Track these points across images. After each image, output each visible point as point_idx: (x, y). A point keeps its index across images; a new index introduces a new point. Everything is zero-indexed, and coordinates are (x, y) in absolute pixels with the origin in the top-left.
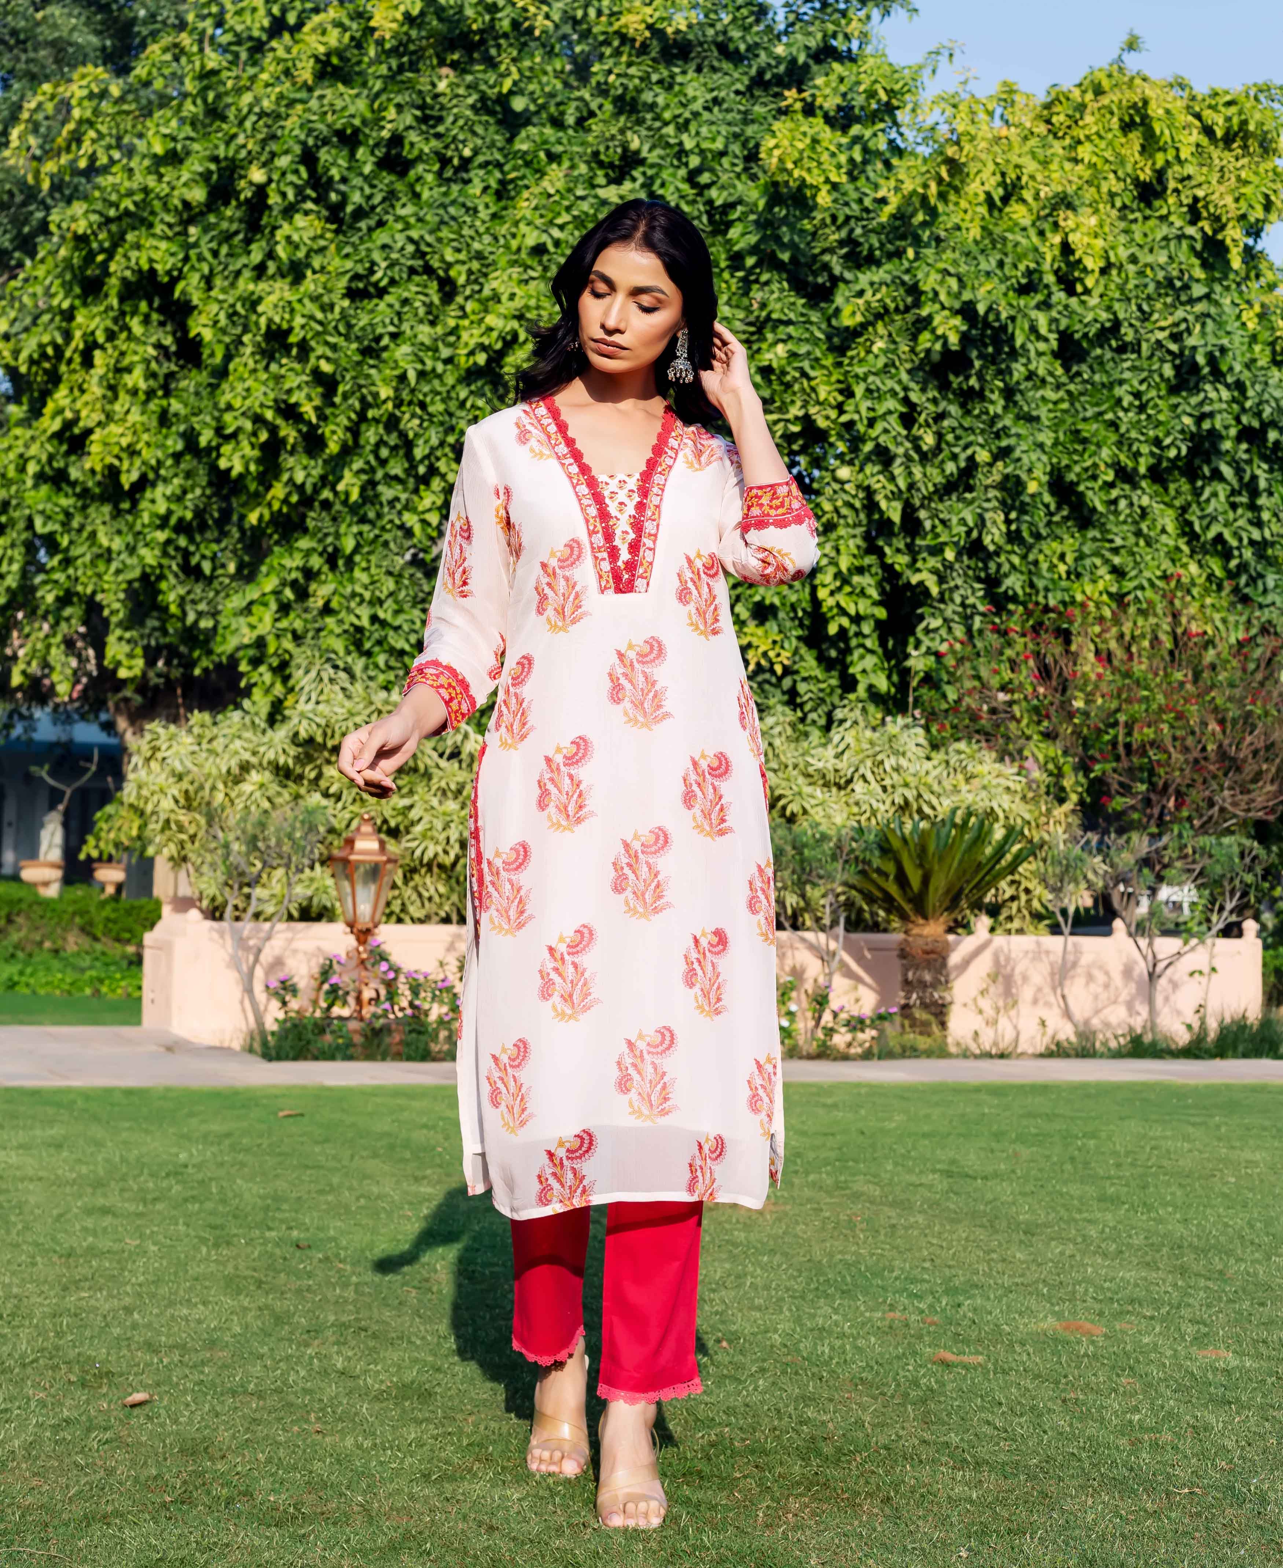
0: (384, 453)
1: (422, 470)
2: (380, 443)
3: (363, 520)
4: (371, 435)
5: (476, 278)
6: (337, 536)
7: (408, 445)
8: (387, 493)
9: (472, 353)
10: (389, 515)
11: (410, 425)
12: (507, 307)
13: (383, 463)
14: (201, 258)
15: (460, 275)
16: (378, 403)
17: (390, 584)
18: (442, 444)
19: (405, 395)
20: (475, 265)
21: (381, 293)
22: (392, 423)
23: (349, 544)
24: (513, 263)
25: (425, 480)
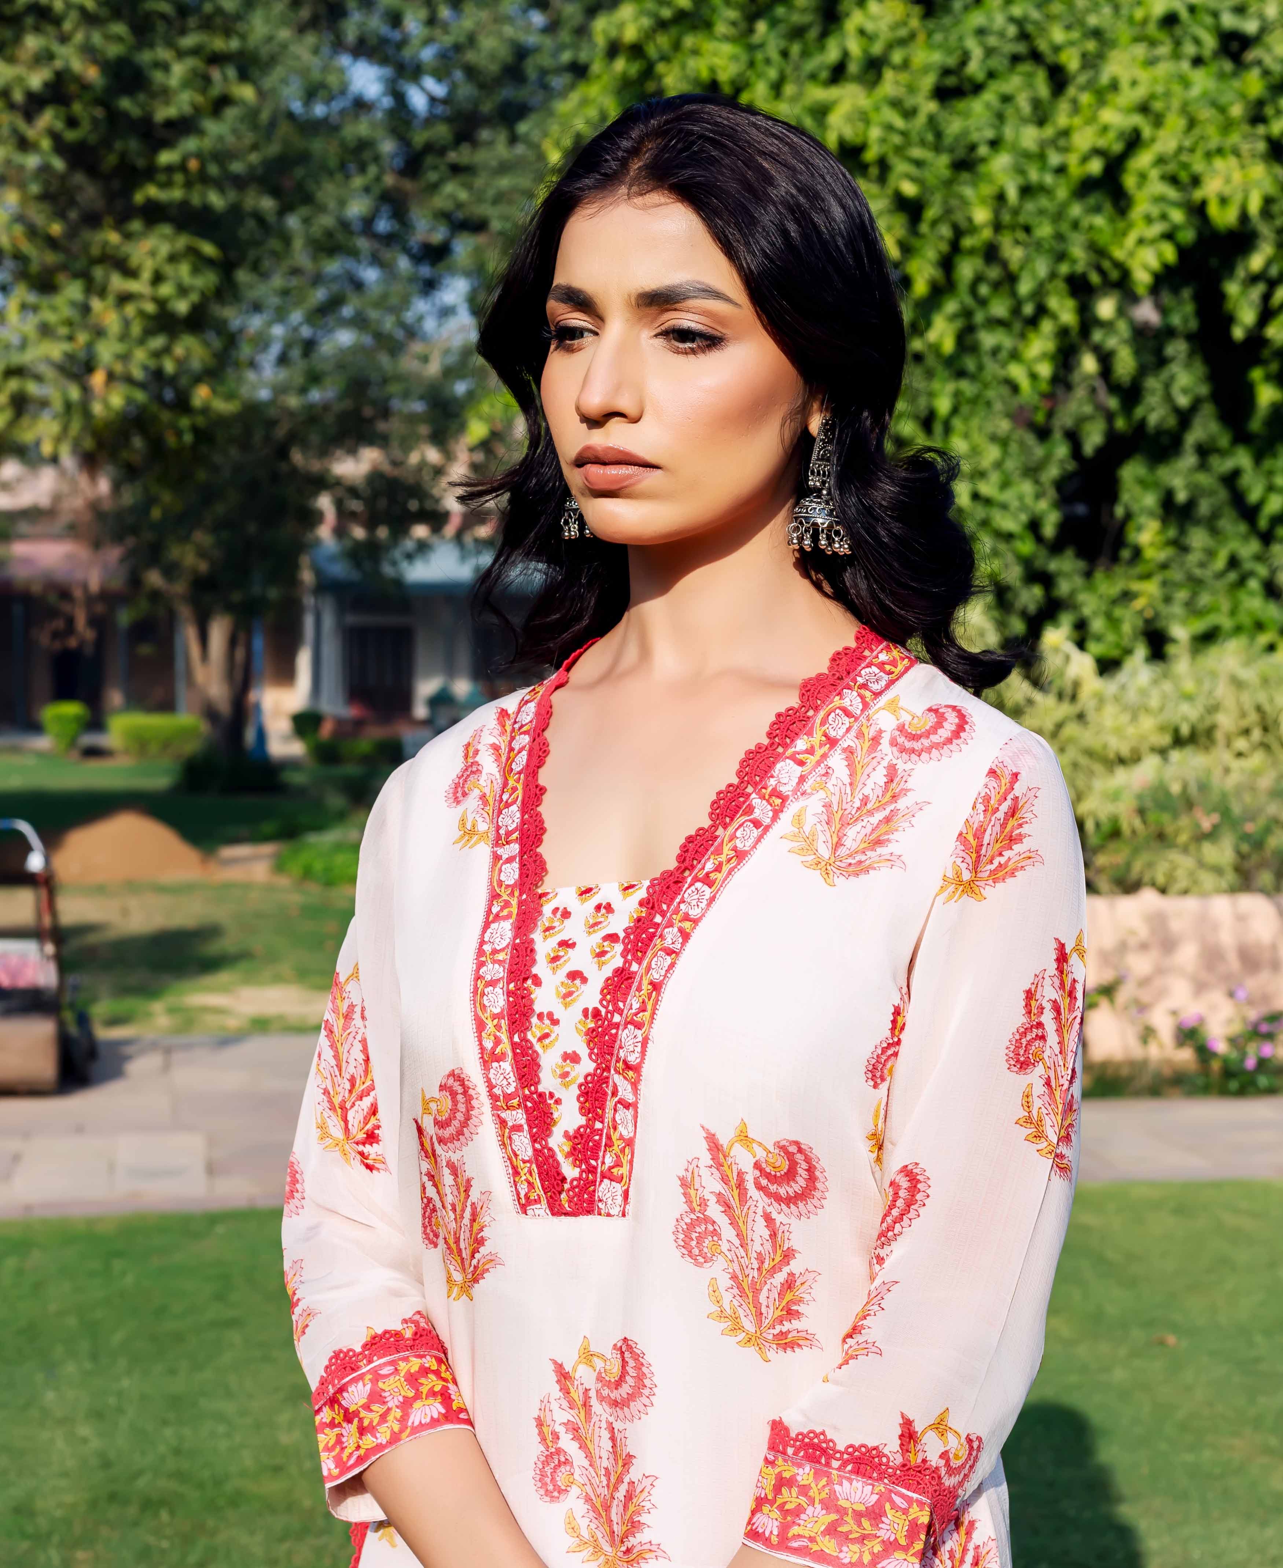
0: (984, 290)
1: (1028, 309)
2: (978, 279)
3: (961, 374)
4: (966, 269)
5: (1091, 62)
6: (931, 395)
7: (1011, 279)
8: (988, 339)
9: (1085, 159)
10: (992, 368)
11: (1014, 254)
12: (1128, 96)
13: (983, 302)
14: (768, 61)
15: (1071, 61)
16: (973, 229)
17: (993, 453)
18: (1053, 275)
19: (1006, 218)
20: (1091, 46)
21: (977, 88)
22: (991, 253)
23: (943, 405)
24: (1137, 39)
25: (1033, 322)
